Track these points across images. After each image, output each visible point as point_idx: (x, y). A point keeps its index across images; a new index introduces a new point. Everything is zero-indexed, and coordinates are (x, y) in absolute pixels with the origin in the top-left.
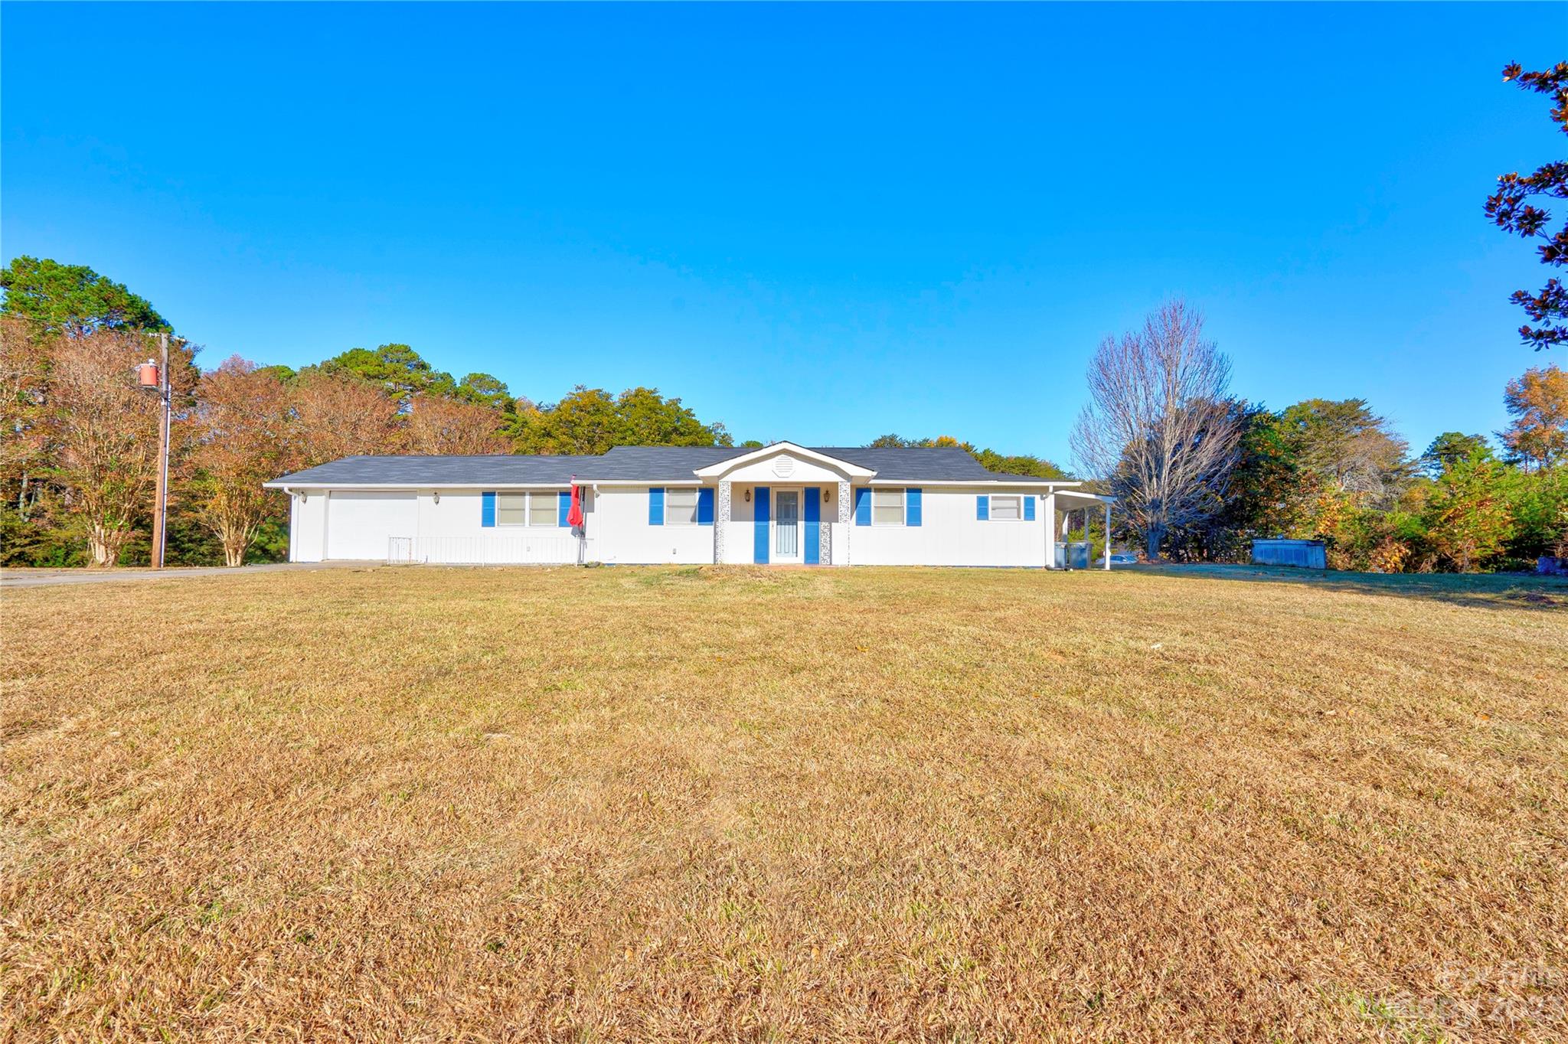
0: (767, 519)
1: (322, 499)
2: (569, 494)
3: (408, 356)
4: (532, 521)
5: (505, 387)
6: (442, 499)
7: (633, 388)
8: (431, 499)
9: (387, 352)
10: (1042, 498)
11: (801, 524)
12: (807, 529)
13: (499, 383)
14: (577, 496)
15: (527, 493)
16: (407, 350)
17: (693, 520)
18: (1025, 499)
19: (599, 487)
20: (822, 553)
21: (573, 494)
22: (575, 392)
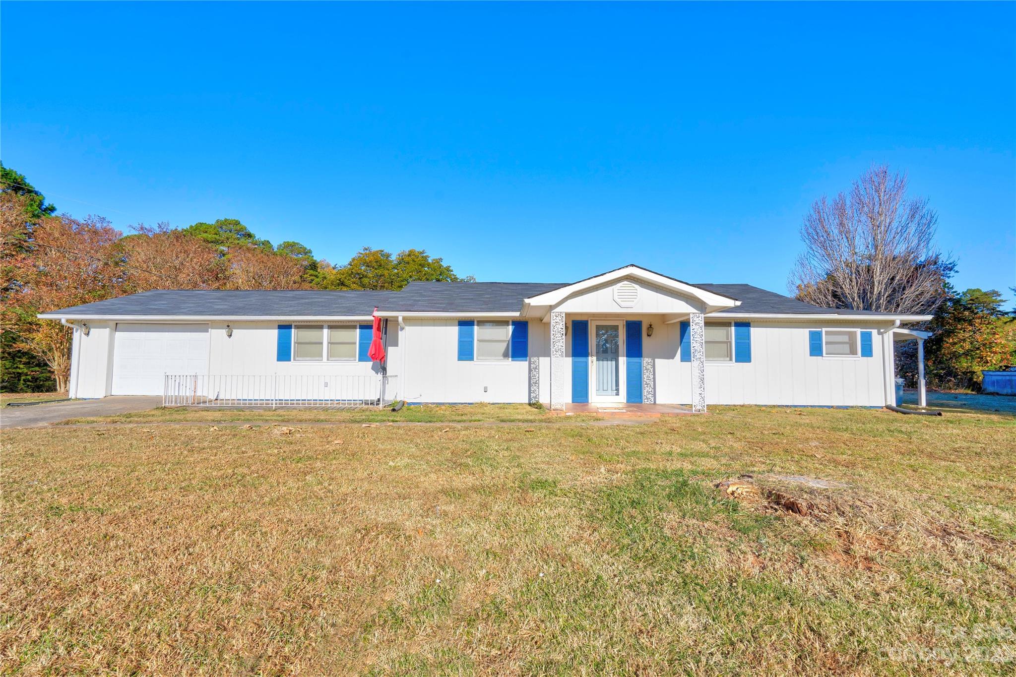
0: (585, 354)
1: (106, 332)
2: (370, 327)
3: (238, 227)
4: (330, 355)
5: (310, 252)
6: (235, 332)
7: (407, 250)
8: (223, 332)
9: (222, 225)
10: (879, 333)
11: (623, 360)
12: (628, 364)
13: (306, 249)
14: (379, 329)
15: (326, 325)
16: (237, 223)
17: (506, 355)
18: (862, 333)
19: (404, 319)
20: (646, 391)
21: (375, 327)
22: (363, 252)
